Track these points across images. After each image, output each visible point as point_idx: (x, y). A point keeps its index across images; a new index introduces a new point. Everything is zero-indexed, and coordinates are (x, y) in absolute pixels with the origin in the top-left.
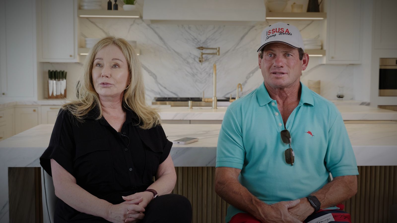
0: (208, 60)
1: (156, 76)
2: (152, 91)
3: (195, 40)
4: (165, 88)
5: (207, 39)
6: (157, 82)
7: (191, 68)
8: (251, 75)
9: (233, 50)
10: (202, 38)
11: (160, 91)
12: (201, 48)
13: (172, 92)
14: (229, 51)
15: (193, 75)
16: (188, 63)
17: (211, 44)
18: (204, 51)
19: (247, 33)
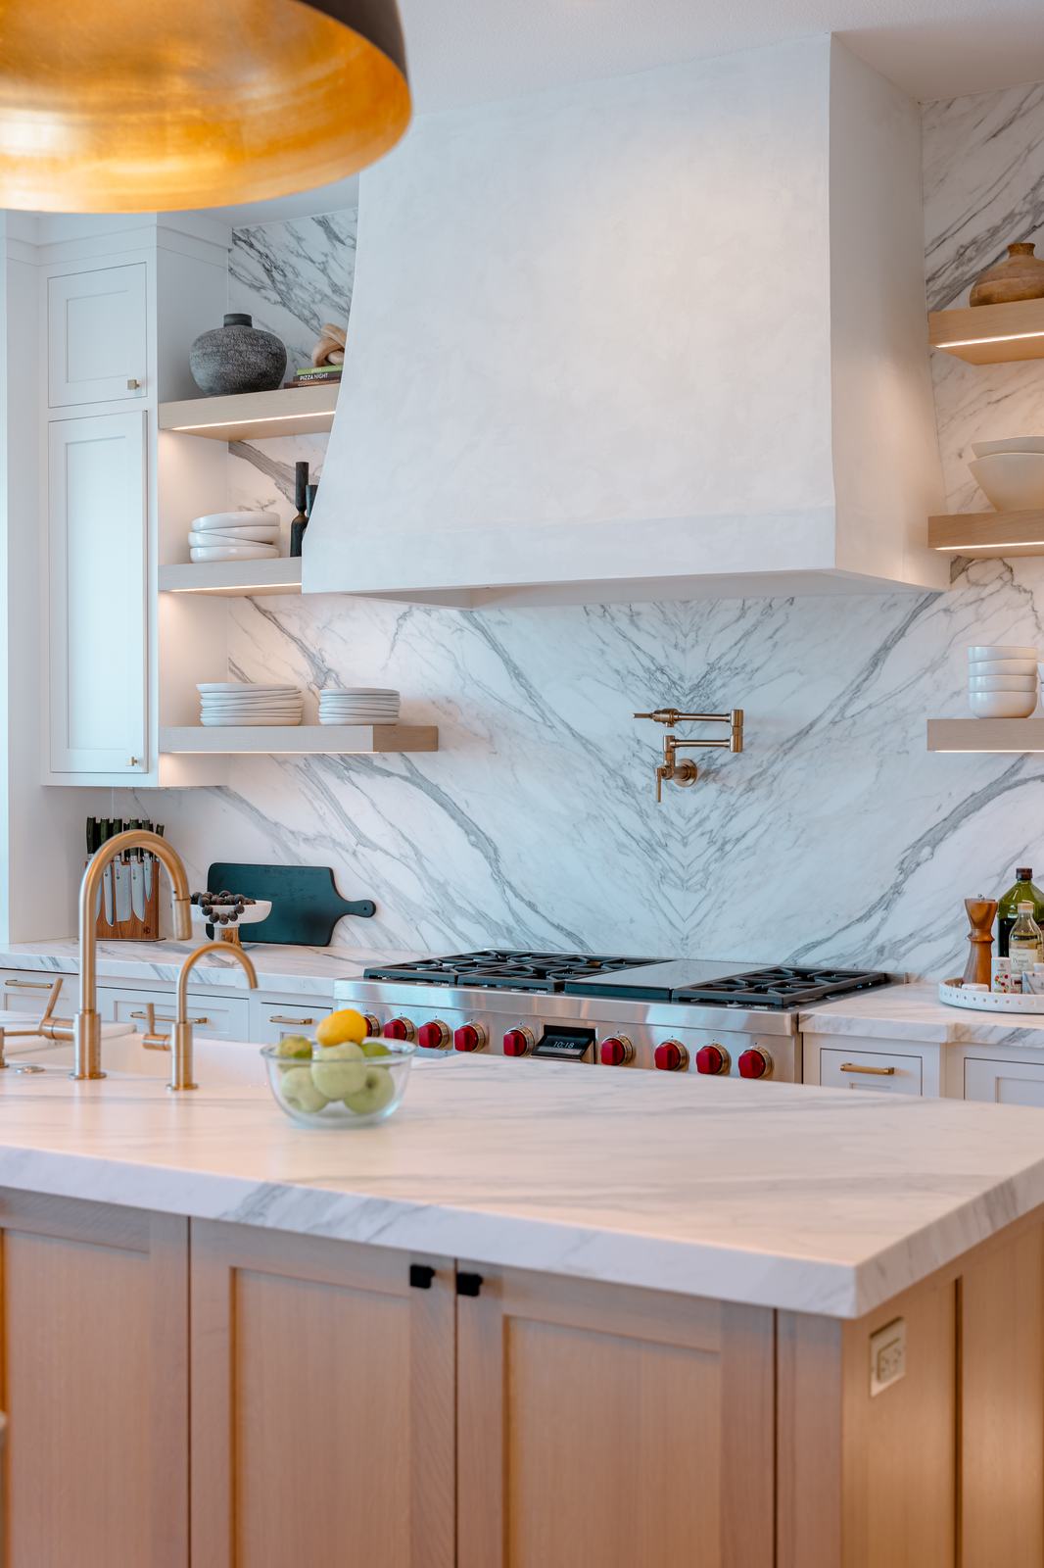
0: (717, 772)
1: (495, 850)
2: (481, 918)
3: (658, 674)
4: (531, 905)
5: (712, 667)
6: (498, 876)
7: (641, 813)
8: (927, 850)
9: (834, 723)
10: (692, 667)
11: (511, 921)
12: (672, 717)
13: (558, 927)
14: (812, 726)
15: (651, 848)
16: (628, 787)
17: (728, 696)
18: (684, 730)
19: (901, 632)
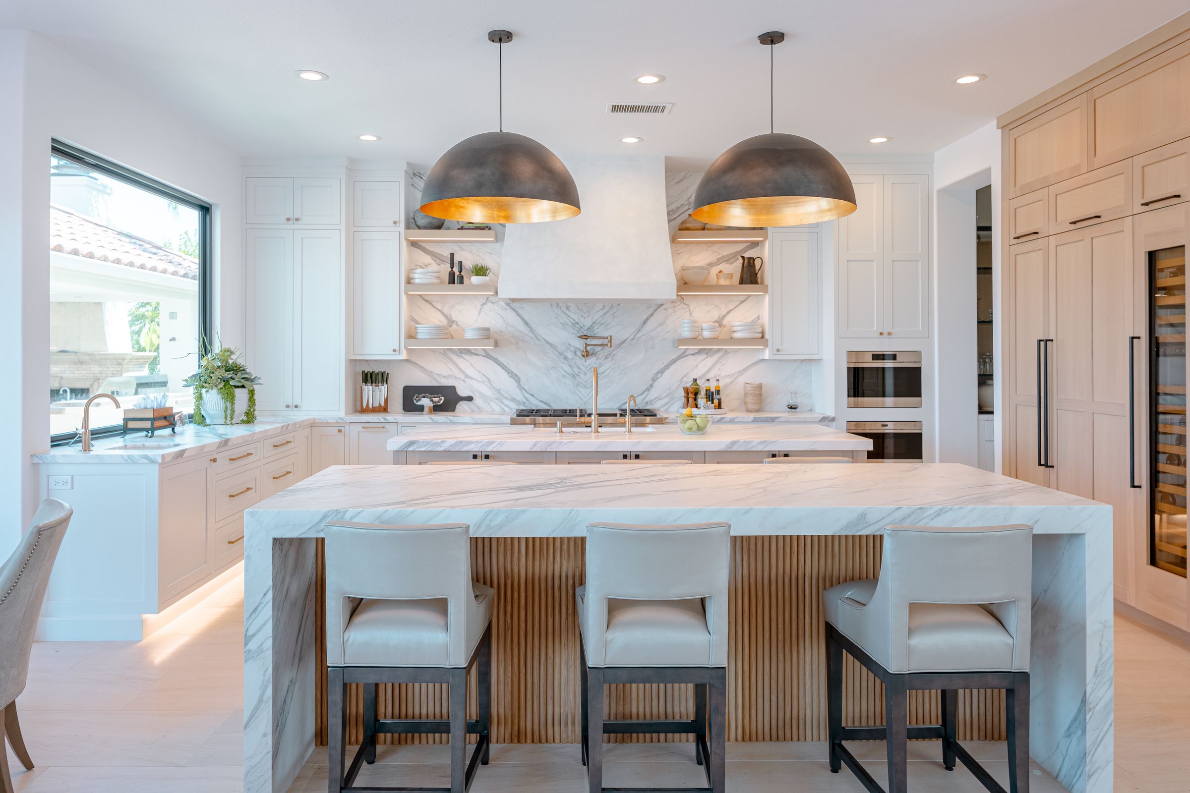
0: (596, 353)
1: (519, 378)
2: (513, 400)
3: (576, 325)
4: (532, 395)
5: (594, 323)
6: (520, 387)
7: (570, 366)
8: (660, 375)
9: (632, 339)
10: (587, 323)
11: (525, 400)
12: (585, 337)
13: (542, 401)
14: (625, 340)
15: (574, 376)
16: (566, 358)
17: (600, 331)
18: (589, 341)
19: (652, 315)
